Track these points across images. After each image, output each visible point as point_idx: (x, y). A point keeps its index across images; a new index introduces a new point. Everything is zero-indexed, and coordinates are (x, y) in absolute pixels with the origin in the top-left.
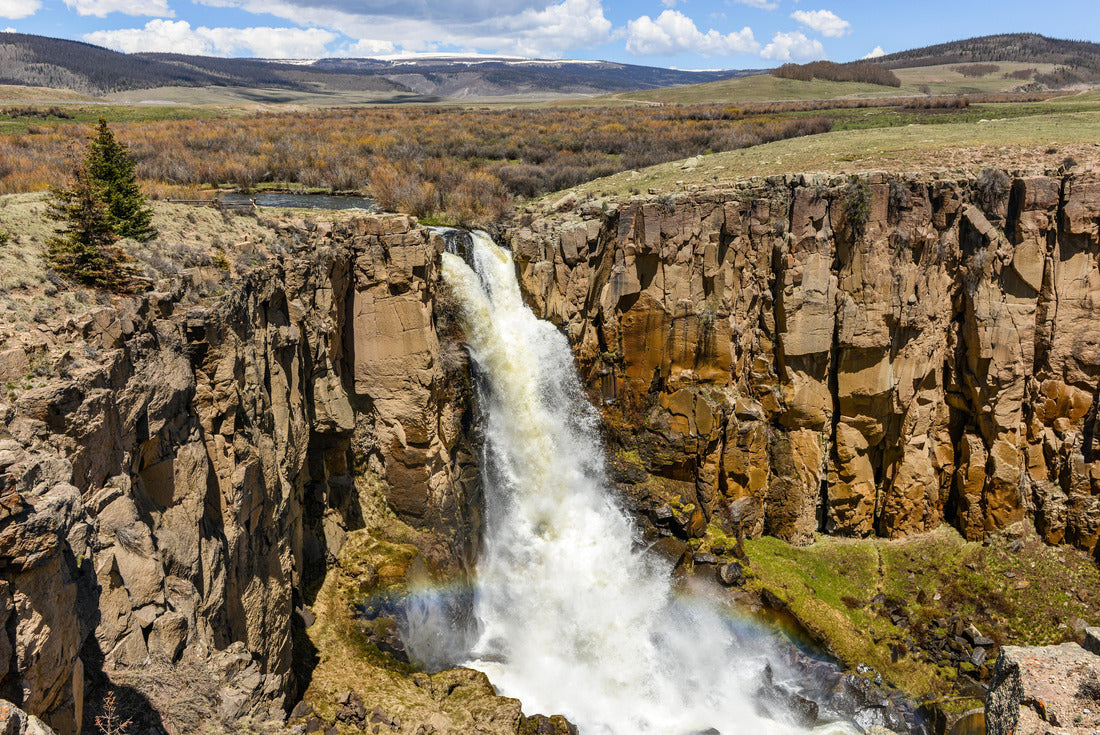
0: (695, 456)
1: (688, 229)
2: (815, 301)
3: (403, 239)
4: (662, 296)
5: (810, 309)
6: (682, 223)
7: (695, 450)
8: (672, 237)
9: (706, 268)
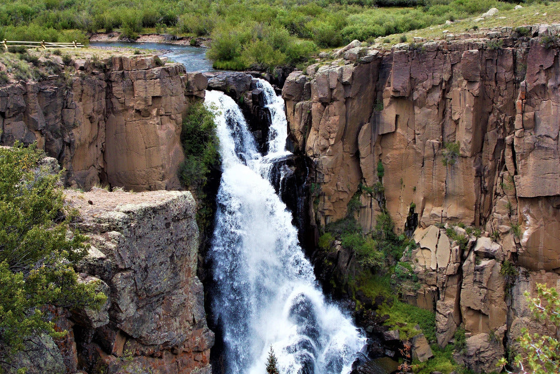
0: (434, 288)
1: (437, 74)
2: (546, 146)
3: (145, 74)
4: (413, 137)
5: (541, 153)
6: (432, 69)
7: (434, 282)
8: (422, 82)
9: (453, 112)
